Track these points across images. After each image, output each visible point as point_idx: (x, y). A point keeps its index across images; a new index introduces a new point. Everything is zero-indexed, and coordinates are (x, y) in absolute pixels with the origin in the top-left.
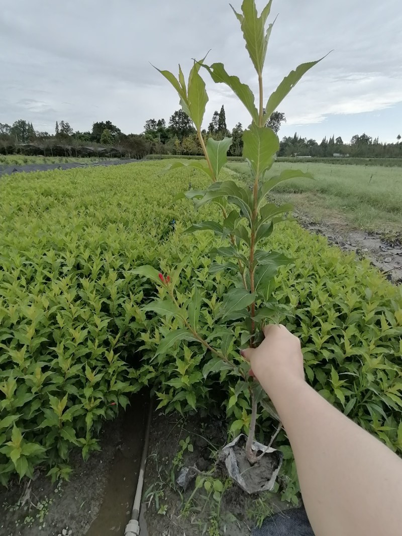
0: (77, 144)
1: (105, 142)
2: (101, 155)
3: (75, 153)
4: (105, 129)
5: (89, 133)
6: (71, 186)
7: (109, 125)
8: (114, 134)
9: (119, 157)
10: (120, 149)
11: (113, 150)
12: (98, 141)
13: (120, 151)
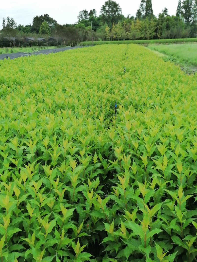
0: (20, 36)
1: (44, 32)
2: (40, 44)
3: (18, 44)
4: (43, 21)
5: (30, 26)
6: (20, 74)
7: (46, 18)
8: (51, 25)
9: (56, 45)
10: (57, 38)
11: (50, 39)
12: (38, 32)
13: (57, 40)
